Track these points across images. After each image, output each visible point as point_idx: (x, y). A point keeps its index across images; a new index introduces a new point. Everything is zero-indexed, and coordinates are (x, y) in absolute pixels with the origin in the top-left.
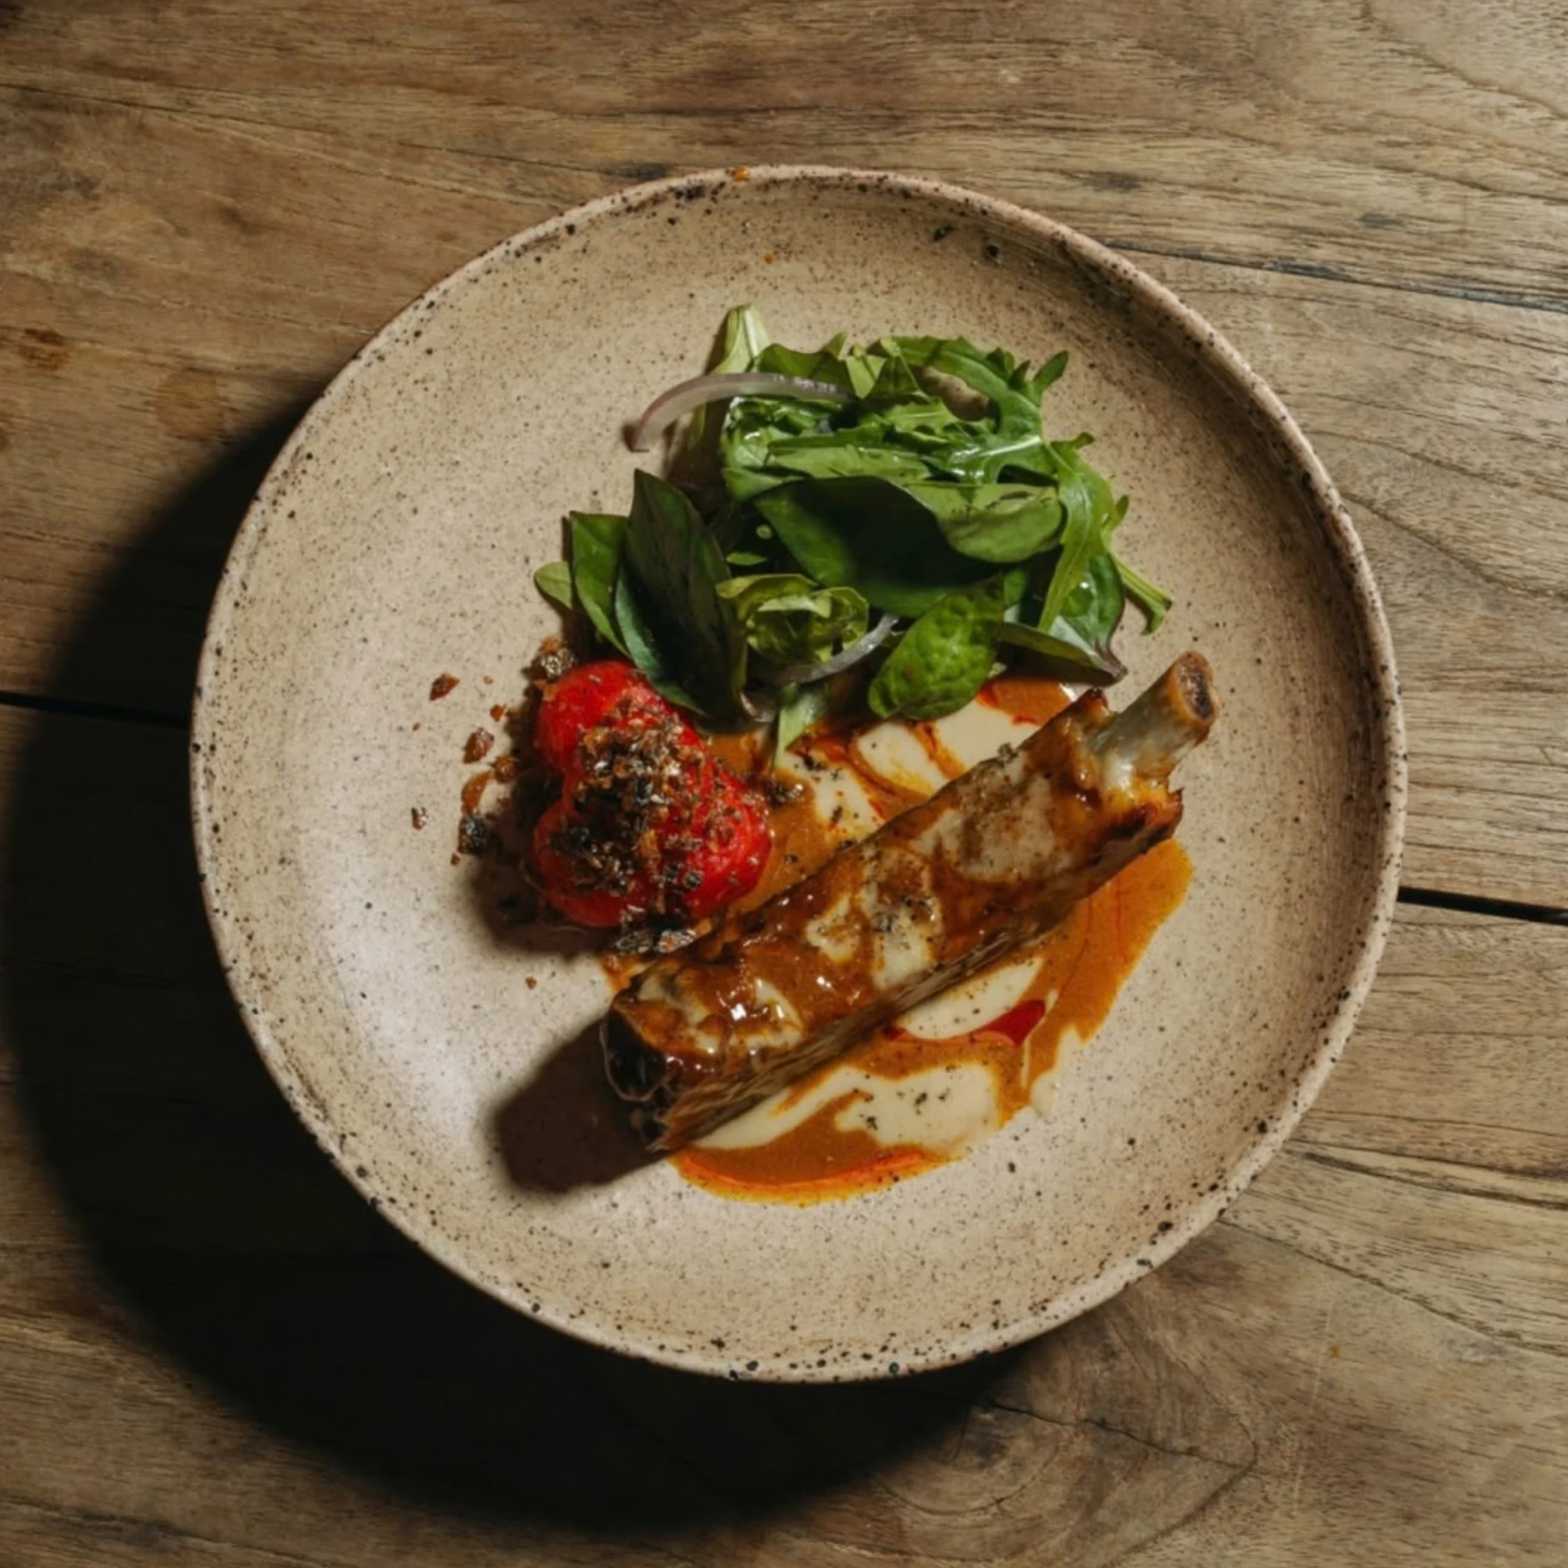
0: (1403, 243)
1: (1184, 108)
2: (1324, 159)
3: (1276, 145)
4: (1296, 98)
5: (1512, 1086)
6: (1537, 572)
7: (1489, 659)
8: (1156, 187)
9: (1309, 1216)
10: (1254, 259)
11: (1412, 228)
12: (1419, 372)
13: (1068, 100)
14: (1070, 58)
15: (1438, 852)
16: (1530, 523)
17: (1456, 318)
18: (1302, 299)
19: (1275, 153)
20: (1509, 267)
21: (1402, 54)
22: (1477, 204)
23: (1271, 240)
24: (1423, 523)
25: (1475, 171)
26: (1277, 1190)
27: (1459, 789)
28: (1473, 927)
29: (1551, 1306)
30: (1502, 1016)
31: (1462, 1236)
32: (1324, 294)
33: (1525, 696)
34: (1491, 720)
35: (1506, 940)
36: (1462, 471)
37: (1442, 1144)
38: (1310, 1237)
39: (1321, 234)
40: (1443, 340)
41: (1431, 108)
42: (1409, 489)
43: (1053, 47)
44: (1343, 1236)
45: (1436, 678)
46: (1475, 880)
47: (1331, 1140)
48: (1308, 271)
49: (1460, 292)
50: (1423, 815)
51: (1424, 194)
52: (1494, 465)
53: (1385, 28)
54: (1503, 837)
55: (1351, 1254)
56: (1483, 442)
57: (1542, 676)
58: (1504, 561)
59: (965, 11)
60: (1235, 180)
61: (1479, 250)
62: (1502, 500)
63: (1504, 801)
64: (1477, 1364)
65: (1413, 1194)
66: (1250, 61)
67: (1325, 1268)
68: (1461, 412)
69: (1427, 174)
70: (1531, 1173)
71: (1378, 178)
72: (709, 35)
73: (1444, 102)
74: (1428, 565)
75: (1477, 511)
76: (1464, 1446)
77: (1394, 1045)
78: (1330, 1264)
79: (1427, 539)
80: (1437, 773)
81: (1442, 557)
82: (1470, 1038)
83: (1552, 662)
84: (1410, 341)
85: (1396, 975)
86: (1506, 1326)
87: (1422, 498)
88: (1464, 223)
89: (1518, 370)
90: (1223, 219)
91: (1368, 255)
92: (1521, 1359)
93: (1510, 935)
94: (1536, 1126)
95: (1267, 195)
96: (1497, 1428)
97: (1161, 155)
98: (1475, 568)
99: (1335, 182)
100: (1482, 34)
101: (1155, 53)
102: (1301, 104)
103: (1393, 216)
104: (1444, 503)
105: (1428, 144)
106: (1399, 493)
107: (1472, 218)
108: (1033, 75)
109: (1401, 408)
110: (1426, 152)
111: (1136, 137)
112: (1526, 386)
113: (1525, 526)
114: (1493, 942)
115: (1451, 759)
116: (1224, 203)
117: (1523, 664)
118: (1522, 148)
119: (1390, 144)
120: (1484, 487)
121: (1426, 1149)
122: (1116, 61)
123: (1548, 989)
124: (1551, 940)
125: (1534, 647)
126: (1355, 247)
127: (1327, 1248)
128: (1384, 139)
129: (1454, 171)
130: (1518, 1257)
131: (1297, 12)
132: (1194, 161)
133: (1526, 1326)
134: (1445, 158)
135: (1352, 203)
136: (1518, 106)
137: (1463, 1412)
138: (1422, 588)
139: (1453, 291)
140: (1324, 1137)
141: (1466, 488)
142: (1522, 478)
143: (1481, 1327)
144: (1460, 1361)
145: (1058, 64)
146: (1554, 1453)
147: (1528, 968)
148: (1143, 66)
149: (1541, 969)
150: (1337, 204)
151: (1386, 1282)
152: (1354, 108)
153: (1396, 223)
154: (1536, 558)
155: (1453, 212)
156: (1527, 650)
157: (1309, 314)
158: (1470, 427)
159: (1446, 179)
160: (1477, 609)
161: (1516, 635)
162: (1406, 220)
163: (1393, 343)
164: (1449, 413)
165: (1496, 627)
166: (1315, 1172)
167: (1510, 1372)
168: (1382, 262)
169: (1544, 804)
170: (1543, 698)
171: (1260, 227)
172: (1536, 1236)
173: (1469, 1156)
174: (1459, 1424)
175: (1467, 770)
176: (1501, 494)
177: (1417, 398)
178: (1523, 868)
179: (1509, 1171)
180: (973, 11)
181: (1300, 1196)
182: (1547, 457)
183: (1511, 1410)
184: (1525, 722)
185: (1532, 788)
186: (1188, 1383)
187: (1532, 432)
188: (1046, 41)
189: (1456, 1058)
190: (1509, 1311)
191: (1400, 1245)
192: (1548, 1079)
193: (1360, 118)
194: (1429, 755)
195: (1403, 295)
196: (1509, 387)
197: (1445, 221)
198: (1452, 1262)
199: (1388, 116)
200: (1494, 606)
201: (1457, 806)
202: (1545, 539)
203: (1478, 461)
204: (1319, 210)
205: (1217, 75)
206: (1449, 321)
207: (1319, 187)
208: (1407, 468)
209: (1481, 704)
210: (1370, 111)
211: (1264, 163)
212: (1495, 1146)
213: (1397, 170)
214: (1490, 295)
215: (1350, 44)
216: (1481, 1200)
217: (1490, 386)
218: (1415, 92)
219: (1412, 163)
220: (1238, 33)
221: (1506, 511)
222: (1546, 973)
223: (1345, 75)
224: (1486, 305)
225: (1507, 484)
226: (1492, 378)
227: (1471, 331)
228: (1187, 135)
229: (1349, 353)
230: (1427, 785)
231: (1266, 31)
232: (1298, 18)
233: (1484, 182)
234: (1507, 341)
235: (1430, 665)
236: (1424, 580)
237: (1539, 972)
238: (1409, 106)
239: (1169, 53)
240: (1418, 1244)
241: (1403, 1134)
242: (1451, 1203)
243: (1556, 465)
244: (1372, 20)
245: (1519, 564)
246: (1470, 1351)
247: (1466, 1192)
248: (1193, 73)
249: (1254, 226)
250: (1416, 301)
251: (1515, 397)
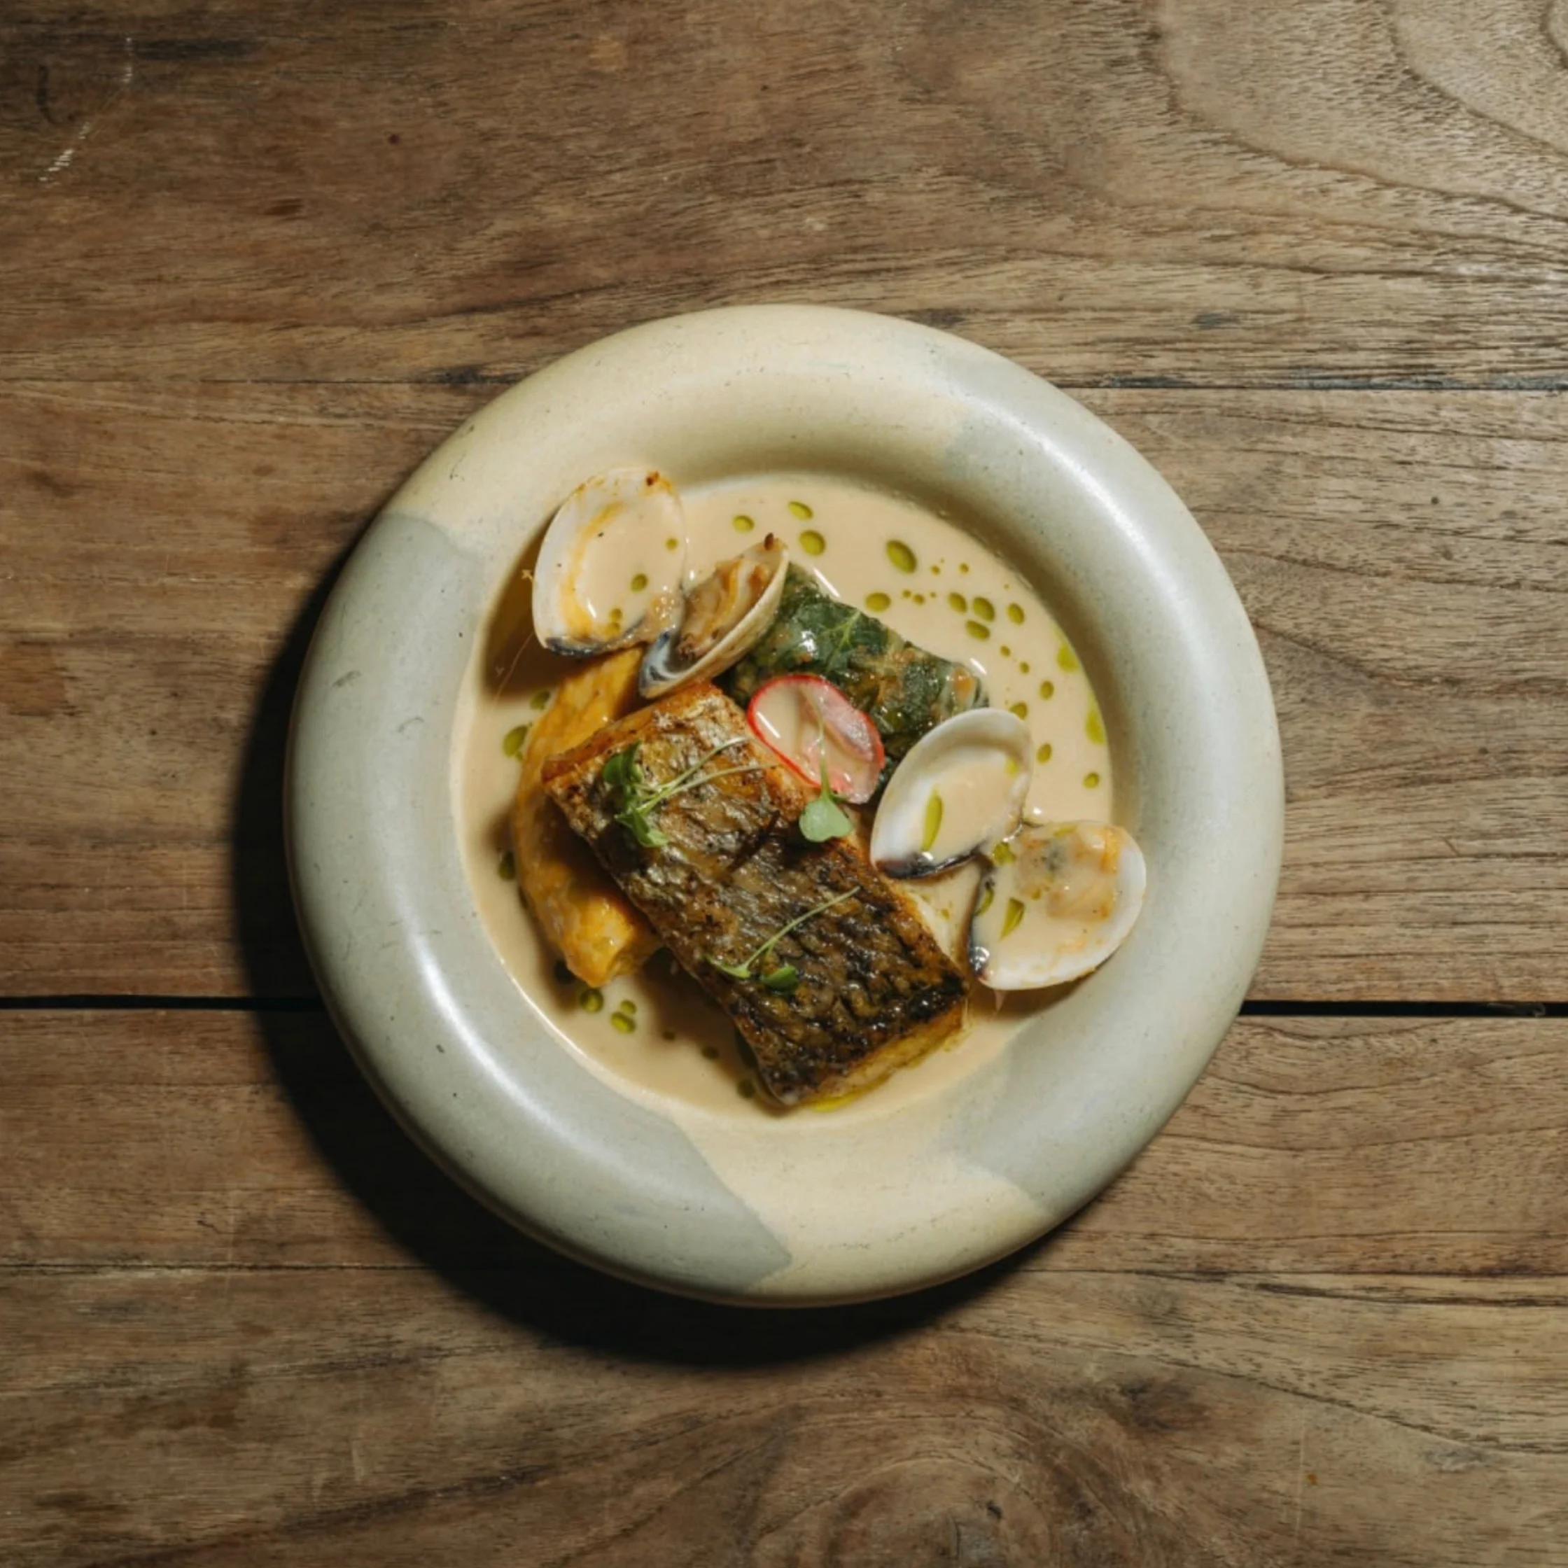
0: (1240, 340)
1: (997, 232)
2: (1147, 264)
3: (1097, 256)
4: (1111, 205)
5: (1459, 1187)
6: (1421, 660)
7: (1381, 757)
8: (981, 318)
9: (1269, 1347)
10: (1089, 379)
11: (1248, 323)
12: (1274, 472)
13: (878, 240)
14: (875, 196)
15: (1356, 961)
16: (1407, 611)
17: (1303, 410)
18: (1145, 413)
19: (1096, 264)
20: (1353, 349)
21: (1216, 143)
22: (1312, 288)
23: (1104, 356)
24: (1297, 626)
25: (1304, 255)
26: (1233, 1325)
27: (1367, 894)
28: (1400, 1032)
29: (1523, 1404)
30: (1437, 1119)
31: (1426, 1346)
32: (1166, 405)
33: (1423, 789)
34: (1391, 819)
35: (1434, 1041)
36: (1331, 567)
37: (1395, 1257)
38: (1273, 1368)
39: (1156, 343)
40: (1294, 435)
41: (1253, 196)
42: (1277, 594)
43: (856, 187)
44: (1307, 1364)
45: (1329, 783)
46: (1395, 984)
47: (1282, 1268)
48: (1147, 383)
49: (1306, 382)
50: (1334, 925)
51: (1256, 286)
52: (1362, 557)
53: (1195, 119)
54: (1417, 937)
55: (1316, 1379)
56: (1347, 535)
57: (1438, 766)
58: (1385, 653)
59: (760, 162)
60: (1061, 299)
61: (1319, 336)
62: (1375, 592)
63: (1413, 900)
64: (1457, 1472)
65: (1371, 1311)
66: (1060, 173)
67: (1291, 1397)
68: (1322, 507)
69: (1256, 265)
70: (1488, 1273)
71: (1207, 277)
72: (502, 225)
73: (1264, 188)
74: (1307, 669)
75: (1351, 606)
76: (1456, 1557)
77: (1333, 1163)
78: (1296, 1392)
79: (1304, 643)
80: (1344, 882)
81: (1320, 659)
82: (1410, 1145)
83: (1444, 751)
84: (1261, 440)
85: (1326, 1092)
86: (1482, 1431)
87: (1294, 600)
88: (1303, 311)
89: (1375, 455)
90: (1054, 342)
91: (1206, 358)
92: (1502, 1461)
93: (1437, 1035)
94: (1488, 1225)
95: (1094, 310)
96: (1486, 1533)
97: (981, 284)
98: (1356, 665)
99: (1161, 287)
100: (1295, 111)
101: (962, 178)
102: (1118, 210)
103: (1227, 314)
104: (1315, 604)
105: (1254, 233)
106: (1268, 600)
107: (1308, 303)
108: (839, 219)
109: (1260, 511)
110: (1251, 243)
111: (953, 269)
112: (1386, 471)
113: (1403, 616)
114: (1420, 1044)
115: (1355, 864)
116: (1052, 324)
117: (1417, 757)
118: (1351, 224)
119: (1215, 239)
120: (1354, 581)
121: (1380, 1263)
122: (921, 192)
123: (1484, 1084)
124: (1479, 1035)
125: (1425, 737)
126: (1193, 351)
127: (1291, 1378)
128: (1208, 234)
129: (1283, 257)
130: (1485, 1360)
131: (1103, 116)
132: (1014, 285)
133: (1503, 1428)
134: (1273, 246)
135: (1183, 306)
136: (1340, 181)
137: (1449, 1523)
138: (1304, 694)
139: (1297, 383)
140: (1274, 1264)
141: (1335, 583)
142: (1393, 566)
143: (1456, 1435)
144: (1441, 1472)
145: (863, 204)
146: (1546, 1551)
147: (1459, 1066)
148: (950, 194)
149: (1472, 1064)
150: (1168, 309)
151: (1355, 1402)
152: (1172, 207)
153: (1233, 320)
154: (1416, 646)
155: (1288, 300)
156: (1418, 742)
157: (1153, 427)
158: (1332, 521)
159: (1276, 266)
160: (1364, 708)
161: (1404, 728)
162: (1241, 316)
163: (1242, 445)
164: (1309, 509)
165: (1384, 723)
166: (1271, 1302)
167: (1494, 1476)
168: (1221, 363)
169: (1456, 897)
170: (1441, 789)
171: (1093, 344)
172: (1502, 1337)
173: (1423, 1265)
174: (1447, 1535)
175: (1372, 873)
176: (1373, 585)
177: (1275, 499)
178: (1443, 966)
179: (1466, 1273)
180: (769, 161)
181: (1258, 1328)
182: (1415, 541)
183: (1498, 1515)
184: (1425, 816)
185: (1442, 883)
186: (1169, 1532)
187: (1397, 517)
188: (848, 182)
189: (1399, 1167)
190: (1484, 1416)
191: (1366, 1364)
192: (1495, 1176)
193: (1180, 216)
194: (1332, 863)
195: (1244, 394)
196: (1367, 474)
197: (1283, 311)
198: (1421, 1374)
199: (1209, 210)
200: (1381, 702)
201: (1367, 912)
202: (1424, 625)
203: (1345, 554)
204: (1150, 318)
205: (1027, 192)
206: (1297, 414)
207: (1148, 293)
208: (1274, 571)
209: (1379, 804)
210: (1189, 208)
211: (1089, 276)
212: (1448, 1251)
213: (1225, 264)
214: (1337, 382)
215: (1161, 140)
216: (1442, 1307)
217: (1348, 475)
218: (1233, 181)
219: (1241, 255)
220: (1045, 146)
221: (1380, 603)
222: (1478, 1068)
223: (1160, 173)
224: (1333, 392)
225: (1378, 574)
226: (1349, 467)
227: (1322, 421)
228: (1006, 259)
229: (1200, 461)
230: (1334, 894)
231: (1072, 140)
232: (1103, 121)
233: (1317, 265)
234: (1359, 427)
235: (1323, 771)
236: (1306, 685)
237: (1471, 1068)
238: (1228, 196)
239: (976, 176)
240: (1384, 1361)
241: (1354, 1252)
242: (1412, 1314)
243: (1425, 548)
244: (1181, 112)
245: (1399, 654)
246: (1449, 1460)
247: (1425, 1301)
248: (1002, 193)
249: (1086, 344)
250: (1261, 398)
251: (1375, 484)
